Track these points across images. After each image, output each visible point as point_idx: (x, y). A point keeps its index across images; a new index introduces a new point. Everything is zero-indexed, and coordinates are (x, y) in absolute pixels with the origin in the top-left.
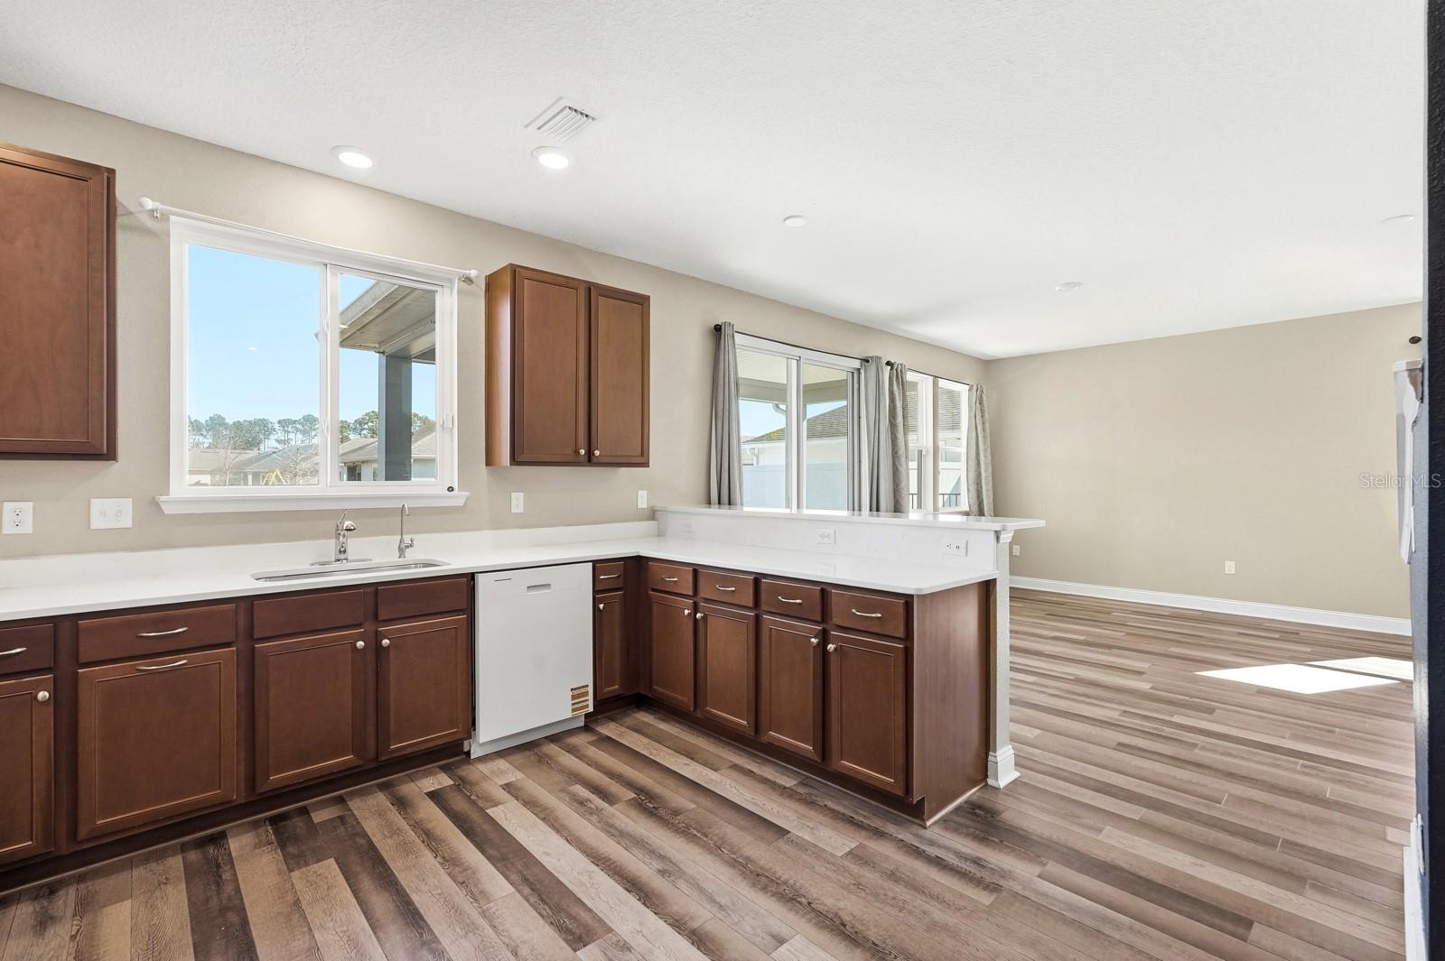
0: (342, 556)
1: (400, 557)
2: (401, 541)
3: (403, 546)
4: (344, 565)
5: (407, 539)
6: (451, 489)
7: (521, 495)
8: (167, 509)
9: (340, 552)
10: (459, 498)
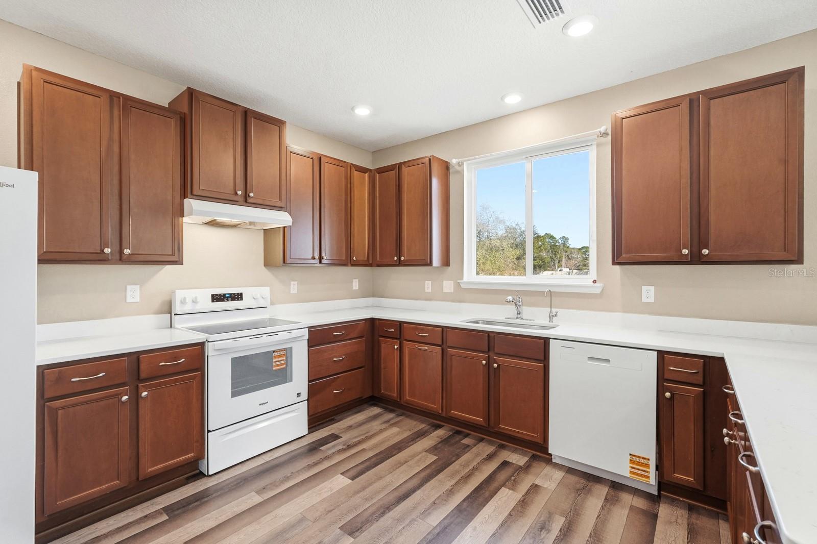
0: (519, 316)
1: (549, 322)
2: (551, 312)
3: (551, 314)
4: (519, 321)
5: (554, 310)
6: (595, 282)
7: (652, 288)
8: (463, 286)
9: (518, 313)
10: (597, 289)
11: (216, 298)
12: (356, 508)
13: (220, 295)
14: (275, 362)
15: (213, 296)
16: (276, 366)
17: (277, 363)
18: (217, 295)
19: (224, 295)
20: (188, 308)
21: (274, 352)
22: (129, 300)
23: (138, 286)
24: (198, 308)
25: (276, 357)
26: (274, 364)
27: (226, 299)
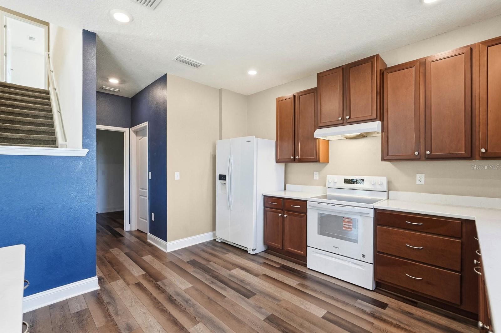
11: (347, 181)
12: (292, 320)
13: (349, 179)
14: (344, 225)
15: (345, 180)
16: (345, 227)
17: (345, 226)
18: (347, 179)
19: (352, 180)
20: (332, 185)
21: (344, 218)
22: (315, 178)
23: (318, 173)
24: (337, 186)
25: (344, 221)
26: (344, 226)
27: (352, 183)
